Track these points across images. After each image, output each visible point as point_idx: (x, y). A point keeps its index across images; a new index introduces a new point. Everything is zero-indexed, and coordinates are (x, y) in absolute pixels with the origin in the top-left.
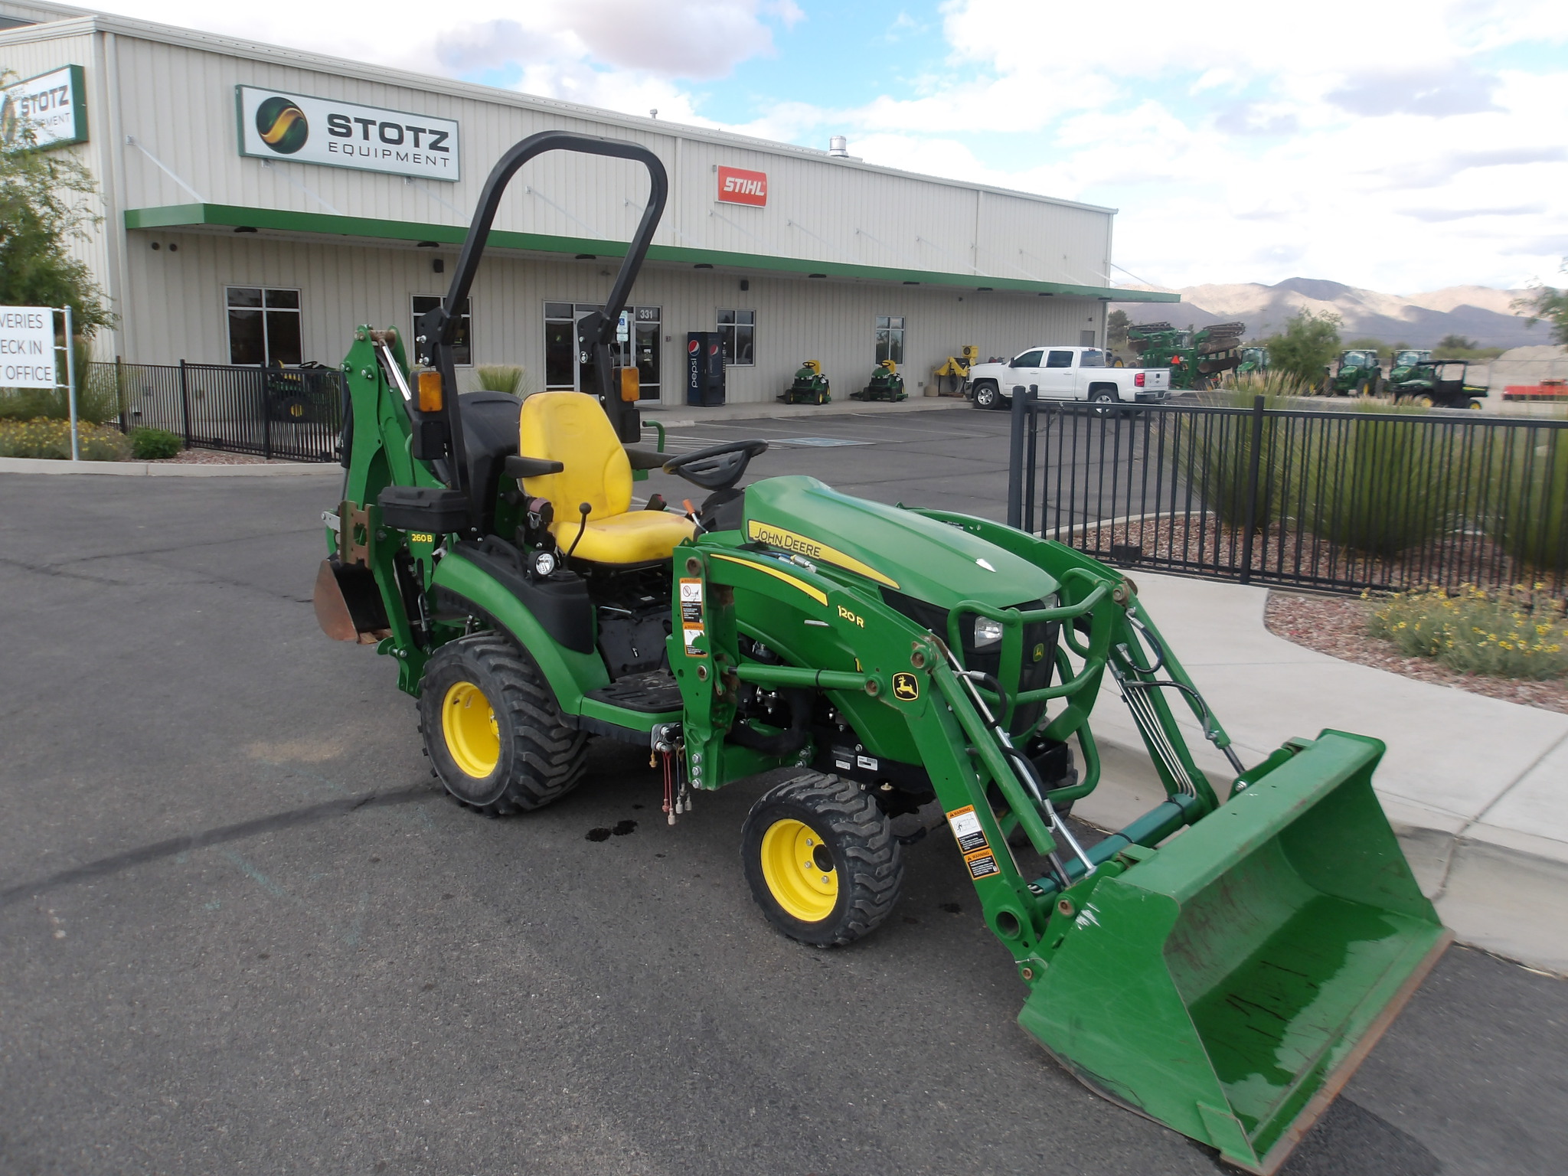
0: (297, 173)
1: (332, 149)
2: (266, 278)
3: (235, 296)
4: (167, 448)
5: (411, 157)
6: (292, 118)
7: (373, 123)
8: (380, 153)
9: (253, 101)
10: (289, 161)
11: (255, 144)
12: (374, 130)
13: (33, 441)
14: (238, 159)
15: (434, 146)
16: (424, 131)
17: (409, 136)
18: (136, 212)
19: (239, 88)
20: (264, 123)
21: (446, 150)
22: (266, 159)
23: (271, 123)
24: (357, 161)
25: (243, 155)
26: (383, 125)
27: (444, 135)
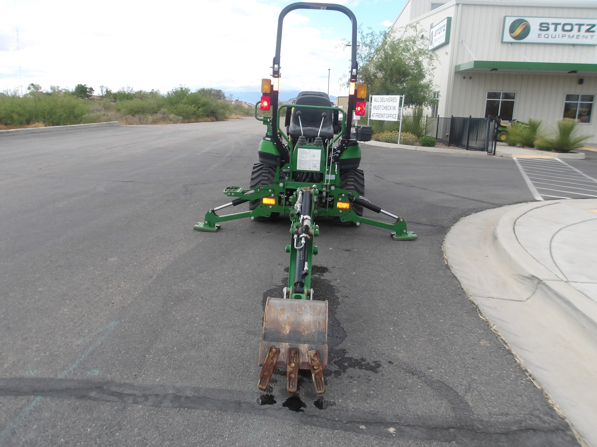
0: (523, 47)
1: (539, 37)
2: (501, 88)
3: (490, 95)
4: (431, 144)
5: (575, 37)
6: (524, 26)
7: (560, 24)
8: (561, 36)
9: (509, 22)
10: (521, 43)
11: (508, 38)
12: (559, 28)
14: (500, 44)
15: (588, 31)
16: (583, 25)
17: (576, 28)
18: (460, 65)
19: (505, 17)
20: (512, 29)
21: (593, 32)
22: (511, 43)
23: (515, 29)
24: (550, 40)
25: (503, 42)
26: (565, 25)
27: (594, 26)
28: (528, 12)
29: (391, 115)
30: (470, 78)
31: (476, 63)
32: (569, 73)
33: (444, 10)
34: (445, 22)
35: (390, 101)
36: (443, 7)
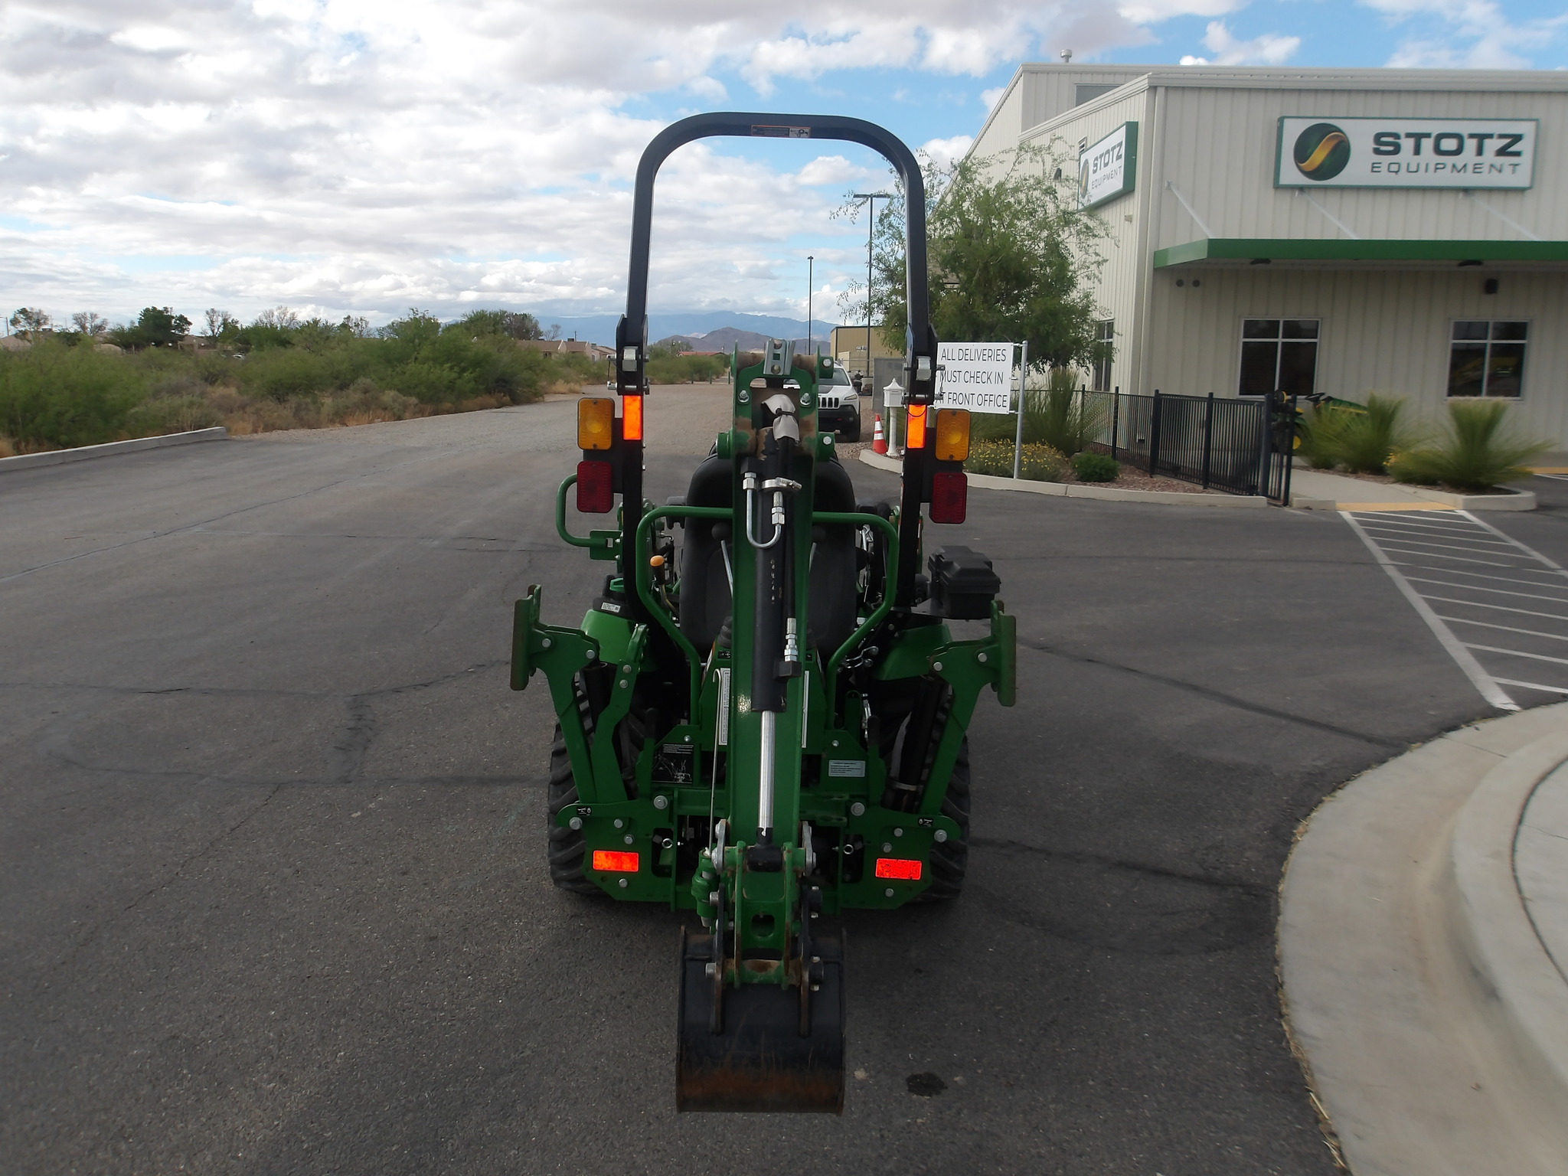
0: (1333, 198)
1: (1375, 169)
2: (1281, 312)
3: (1251, 328)
4: (1103, 472)
5: (1470, 168)
6: (1334, 143)
7: (1428, 136)
8: (1432, 167)
9: (1294, 130)
10: (1326, 188)
11: (1291, 174)
12: (1427, 144)
13: (993, 460)
14: (1271, 191)
15: (1502, 152)
16: (1490, 136)
17: (1471, 145)
18: (1166, 251)
19: (1281, 120)
20: (1302, 152)
21: (1518, 154)
22: (1302, 189)
23: (1309, 151)
24: (1404, 179)
25: (1278, 187)
26: (1440, 137)
27: (1517, 138)
28: (1341, 105)
29: (992, 398)
30: (1196, 283)
31: (1212, 243)
32: (1462, 264)
33: (1116, 102)
34: (1121, 136)
35: (986, 357)
36: (1113, 97)
